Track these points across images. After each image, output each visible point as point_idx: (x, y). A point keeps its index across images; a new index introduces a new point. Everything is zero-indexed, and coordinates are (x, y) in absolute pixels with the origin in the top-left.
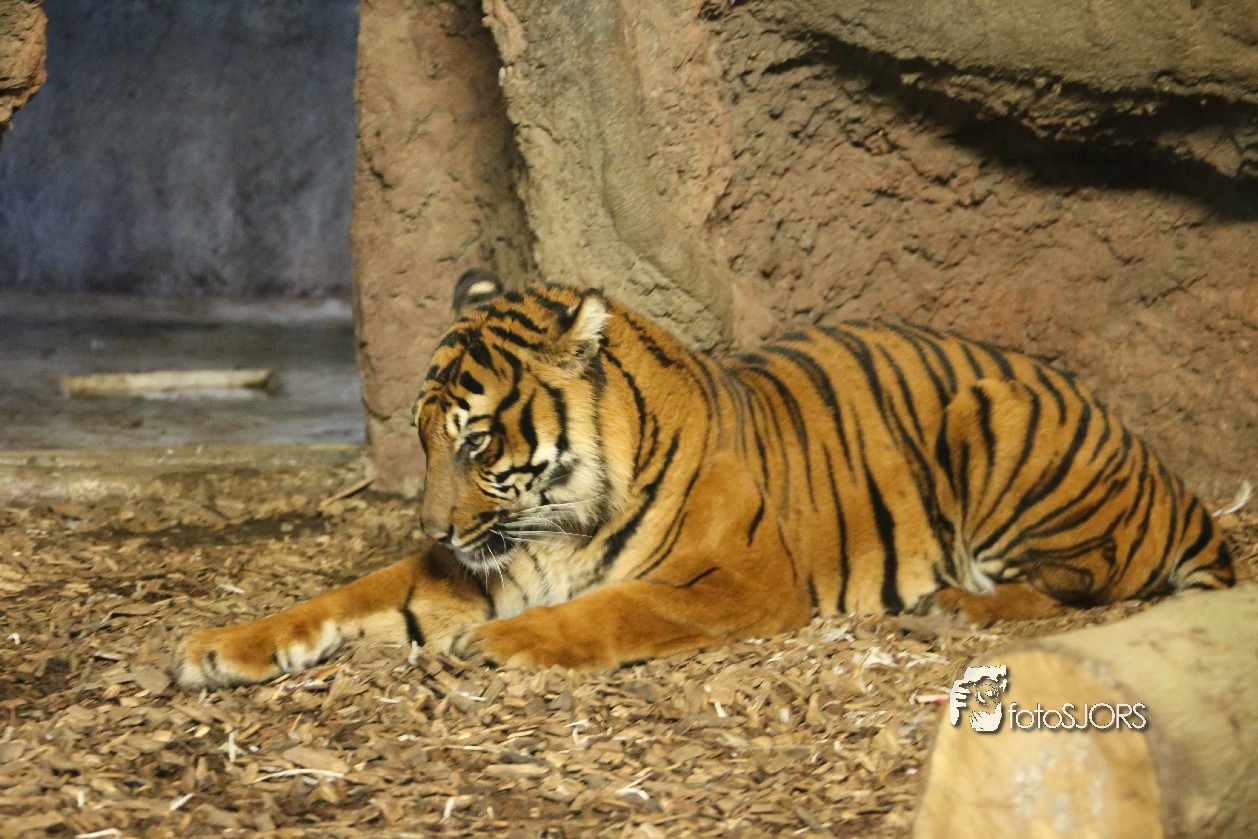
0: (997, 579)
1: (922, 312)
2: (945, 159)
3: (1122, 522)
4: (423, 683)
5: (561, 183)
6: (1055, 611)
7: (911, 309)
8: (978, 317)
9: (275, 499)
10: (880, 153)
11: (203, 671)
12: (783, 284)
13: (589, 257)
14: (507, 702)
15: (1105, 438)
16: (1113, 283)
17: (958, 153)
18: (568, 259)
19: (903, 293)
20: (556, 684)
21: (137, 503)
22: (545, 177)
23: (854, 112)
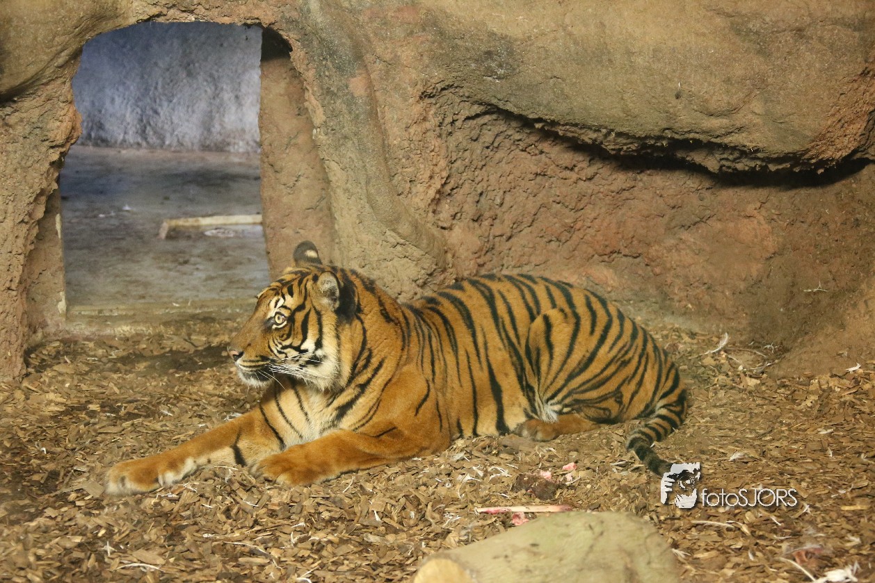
0: (560, 413)
1: (566, 233)
2: (568, 158)
3: (627, 382)
4: (229, 494)
5: (346, 190)
6: (594, 426)
7: (559, 232)
8: (596, 235)
9: (223, 334)
10: (536, 155)
11: (118, 487)
12: (486, 223)
13: (362, 229)
14: (270, 507)
15: (619, 337)
16: (667, 217)
17: (576, 155)
18: (351, 230)
19: (555, 224)
20: (296, 498)
21: (148, 339)
22: (338, 187)
23: (517, 136)
